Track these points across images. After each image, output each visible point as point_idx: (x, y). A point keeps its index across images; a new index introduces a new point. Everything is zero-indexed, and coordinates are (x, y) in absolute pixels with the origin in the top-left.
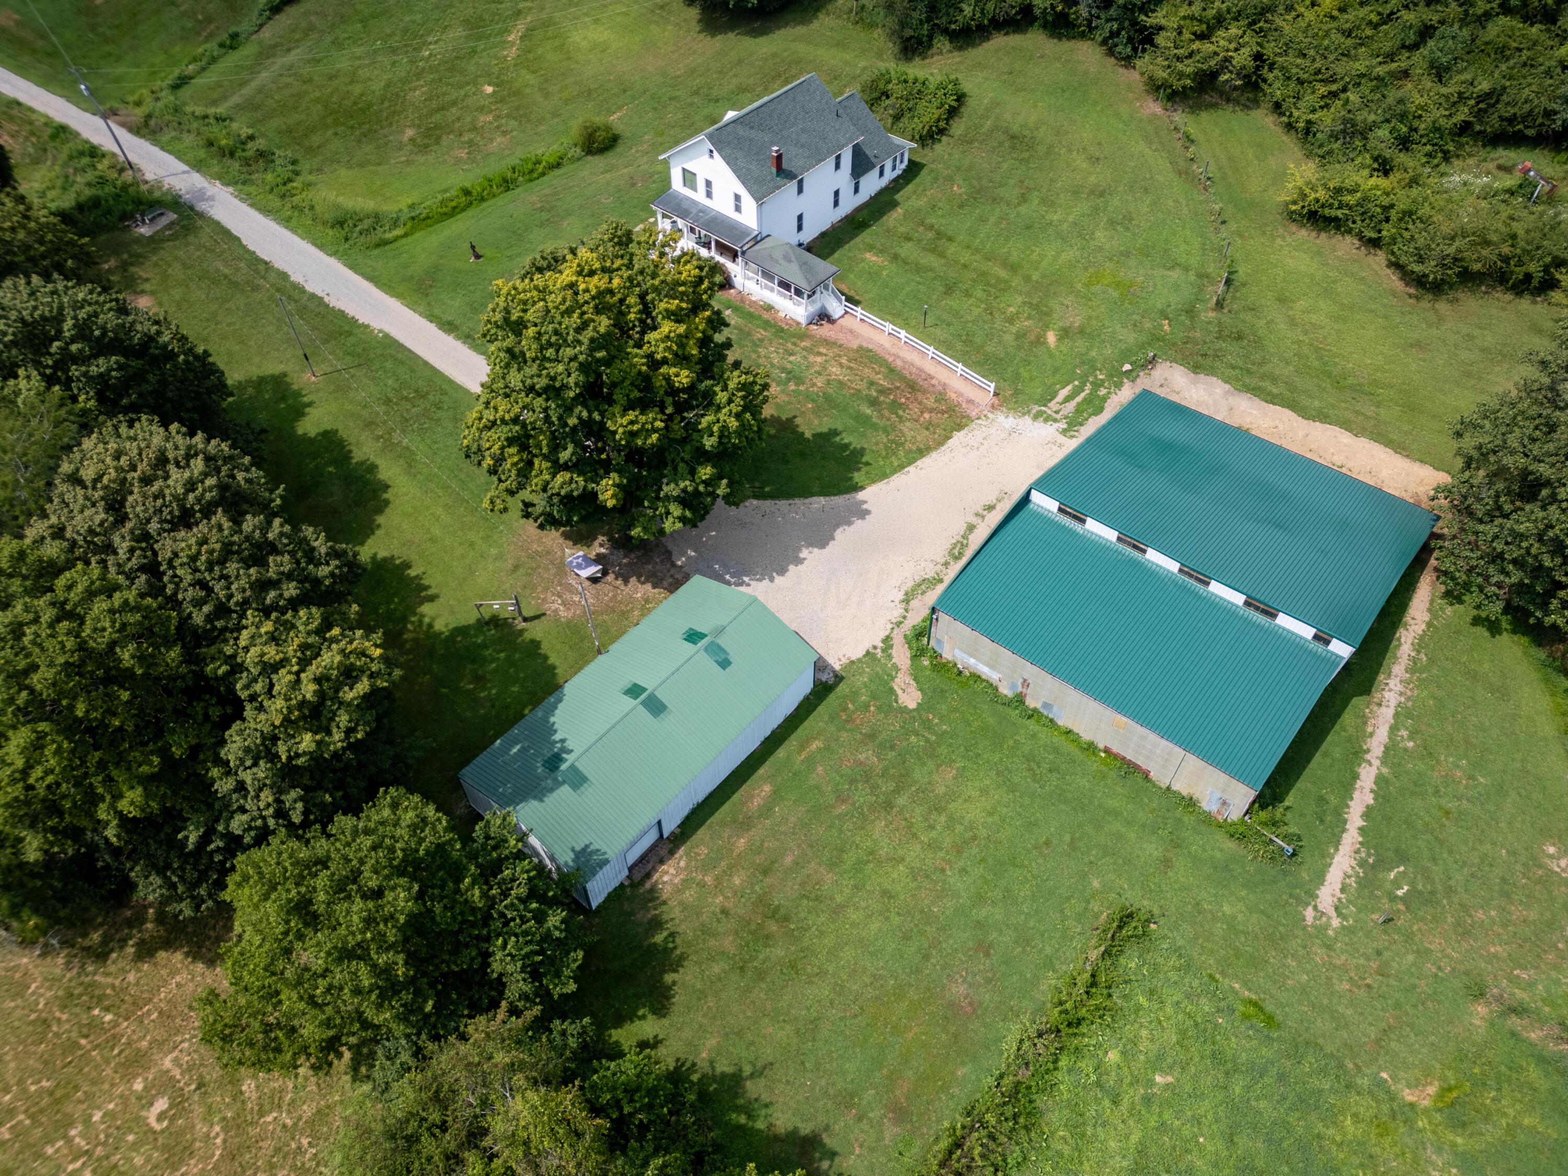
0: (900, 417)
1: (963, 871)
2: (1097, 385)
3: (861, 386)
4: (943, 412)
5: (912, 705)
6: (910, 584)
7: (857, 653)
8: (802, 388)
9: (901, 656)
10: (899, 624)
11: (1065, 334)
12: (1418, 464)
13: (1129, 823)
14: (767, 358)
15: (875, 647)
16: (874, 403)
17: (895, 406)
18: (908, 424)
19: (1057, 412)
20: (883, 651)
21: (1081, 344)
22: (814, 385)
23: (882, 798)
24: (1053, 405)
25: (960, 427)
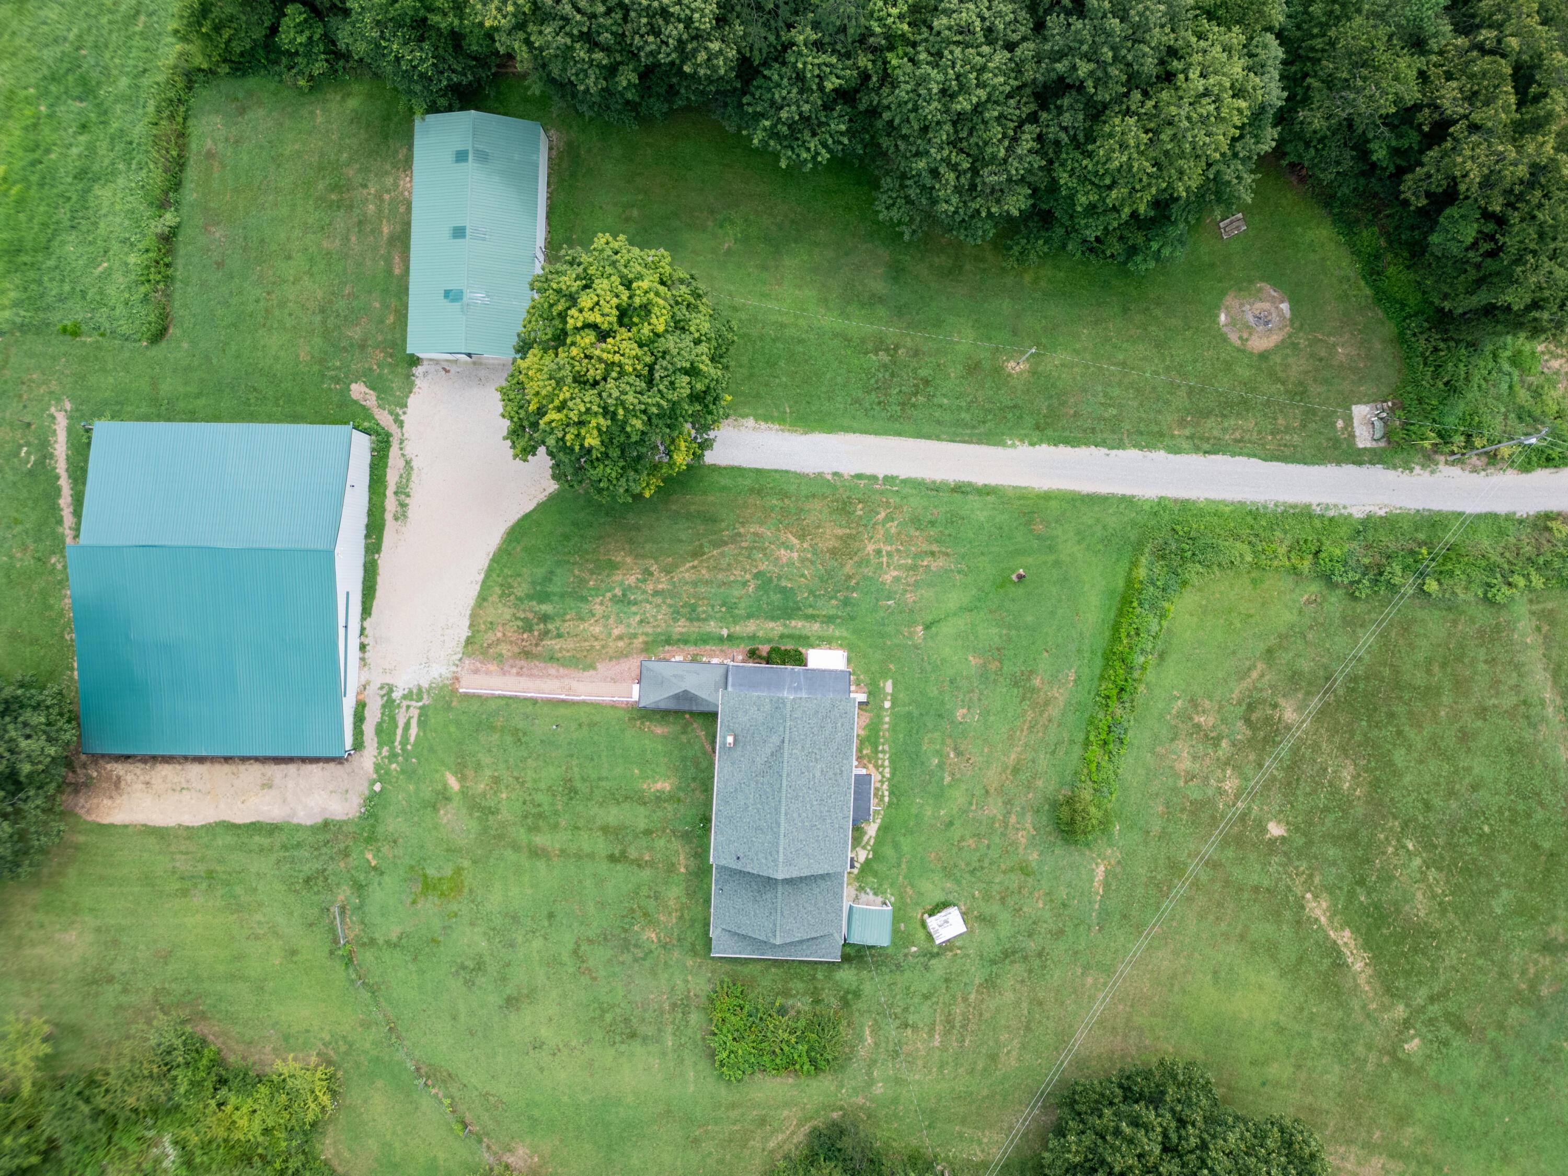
0: (517, 619)
1: (257, 301)
2: (393, 756)
3: (566, 627)
4: (489, 646)
5: (354, 386)
6: (414, 478)
7: (412, 401)
8: (609, 595)
9: (384, 418)
10: (402, 442)
11: (444, 796)
12: (127, 822)
13: (187, 395)
14: (658, 606)
15: (404, 413)
16: (545, 618)
17: (528, 627)
18: (508, 617)
19: (408, 707)
20: (397, 415)
21: (427, 793)
22: (601, 604)
23: (329, 312)
24: (415, 713)
25: (469, 642)
